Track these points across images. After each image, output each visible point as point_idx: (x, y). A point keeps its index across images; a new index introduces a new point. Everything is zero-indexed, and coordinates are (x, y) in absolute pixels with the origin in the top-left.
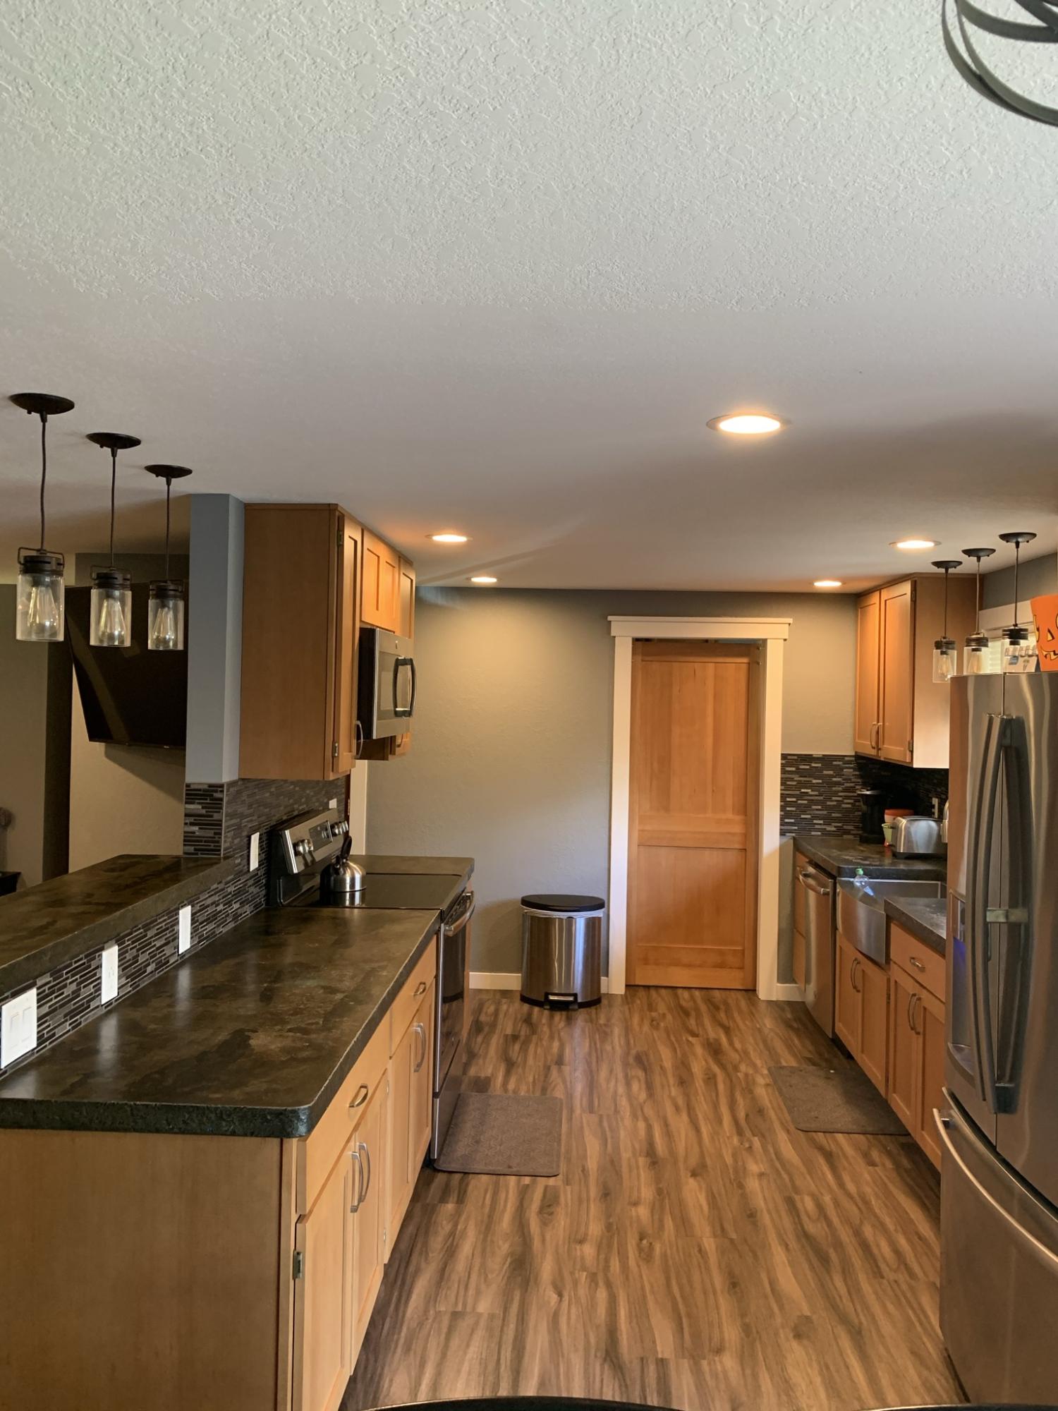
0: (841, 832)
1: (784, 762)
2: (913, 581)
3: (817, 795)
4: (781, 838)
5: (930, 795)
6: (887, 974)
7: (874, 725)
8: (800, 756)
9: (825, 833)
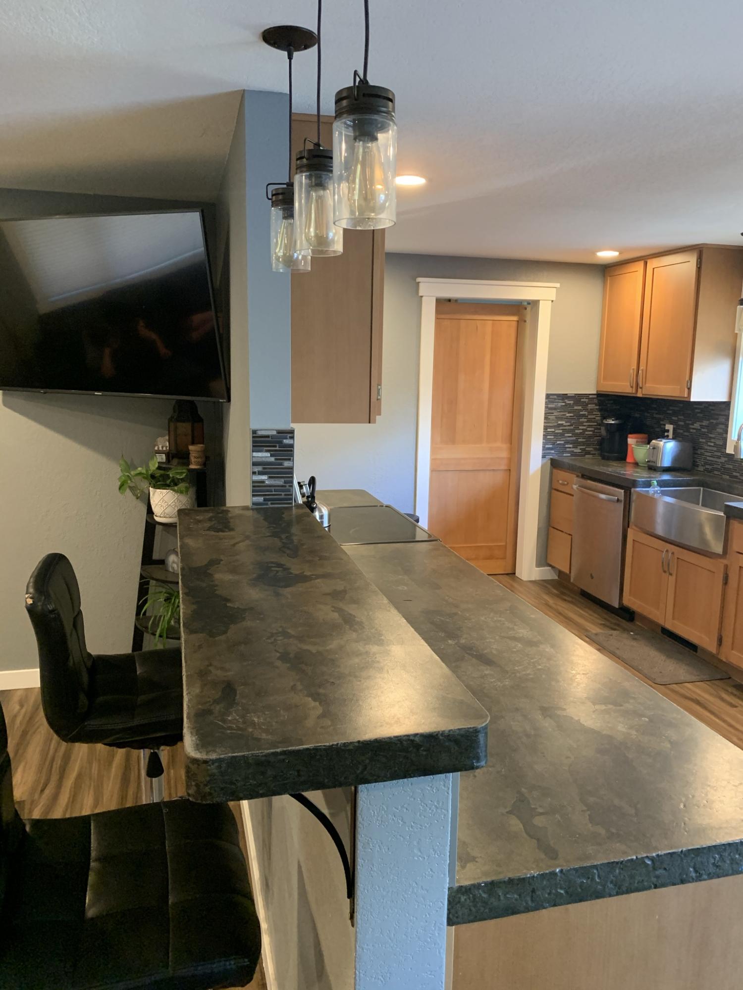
0: (585, 453)
1: (547, 400)
2: (700, 250)
3: (569, 426)
4: (542, 460)
5: (662, 422)
6: (725, 562)
7: (634, 369)
8: (558, 395)
9: (573, 454)
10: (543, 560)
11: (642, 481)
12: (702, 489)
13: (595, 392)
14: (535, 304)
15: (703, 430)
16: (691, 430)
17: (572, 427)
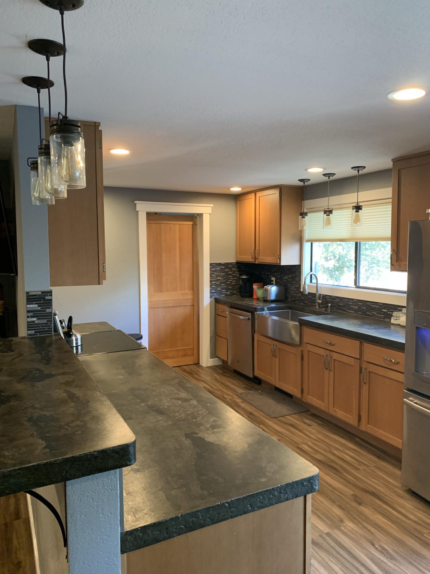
0: (232, 294)
1: (211, 267)
2: (281, 188)
3: (223, 280)
4: (210, 299)
5: (270, 276)
6: (301, 348)
7: (253, 249)
8: (216, 264)
9: (226, 295)
10: (214, 354)
11: (259, 308)
12: (290, 310)
13: (235, 262)
14: (201, 215)
15: (289, 280)
16: (284, 280)
17: (225, 281)
